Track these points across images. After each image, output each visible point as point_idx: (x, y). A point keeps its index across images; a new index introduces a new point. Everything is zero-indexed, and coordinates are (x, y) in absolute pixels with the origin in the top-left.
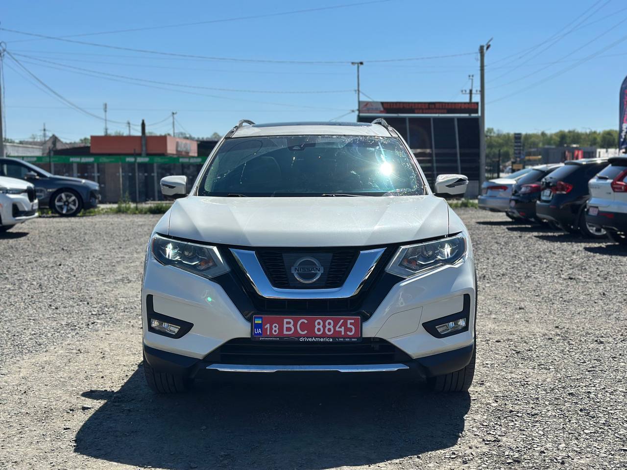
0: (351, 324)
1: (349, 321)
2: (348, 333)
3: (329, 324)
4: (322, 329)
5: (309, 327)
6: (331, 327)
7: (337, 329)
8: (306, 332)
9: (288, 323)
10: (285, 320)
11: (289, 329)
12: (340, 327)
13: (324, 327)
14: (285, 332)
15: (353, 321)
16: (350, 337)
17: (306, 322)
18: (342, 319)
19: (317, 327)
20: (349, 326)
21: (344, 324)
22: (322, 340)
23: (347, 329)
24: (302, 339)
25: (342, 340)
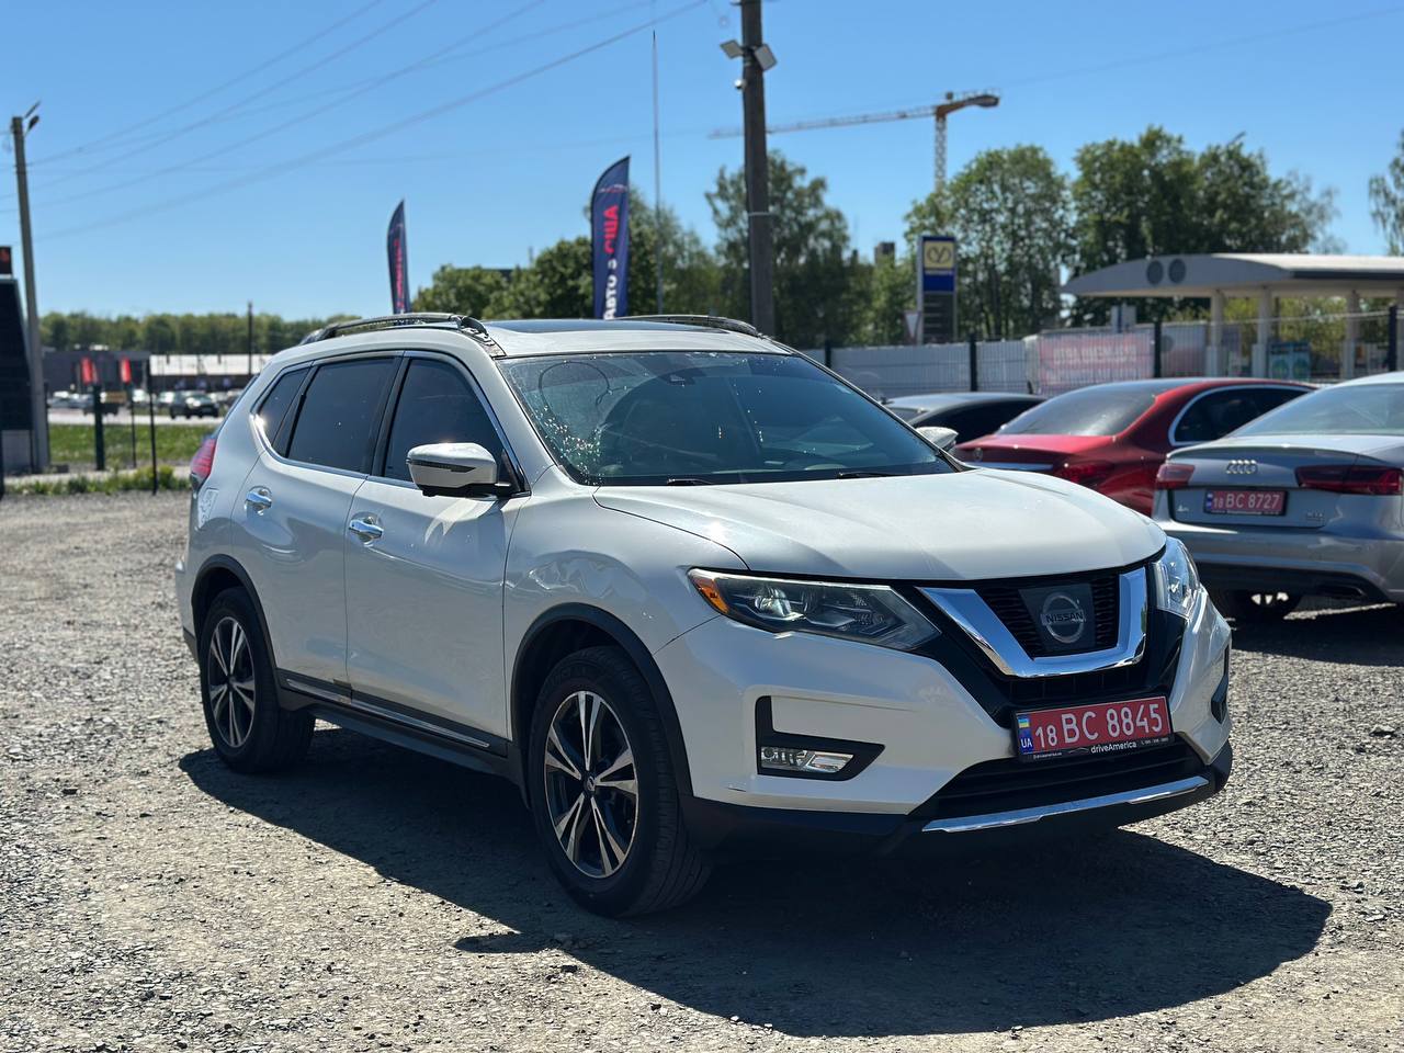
0: (1155, 711)
1: (1152, 707)
2: (1154, 728)
3: (1126, 715)
4: (1118, 727)
5: (1098, 724)
6: (1129, 720)
7: (1139, 724)
8: (1096, 735)
9: (1069, 721)
10: (1064, 717)
11: (1072, 733)
12: (1142, 720)
13: (1120, 721)
14: (1068, 740)
15: (1156, 706)
16: (1159, 736)
17: (1094, 715)
18: (1141, 703)
19: (1111, 723)
20: (1153, 715)
21: (1146, 713)
22: (1122, 746)
23: (1153, 722)
24: (1094, 750)
25: (1148, 742)
